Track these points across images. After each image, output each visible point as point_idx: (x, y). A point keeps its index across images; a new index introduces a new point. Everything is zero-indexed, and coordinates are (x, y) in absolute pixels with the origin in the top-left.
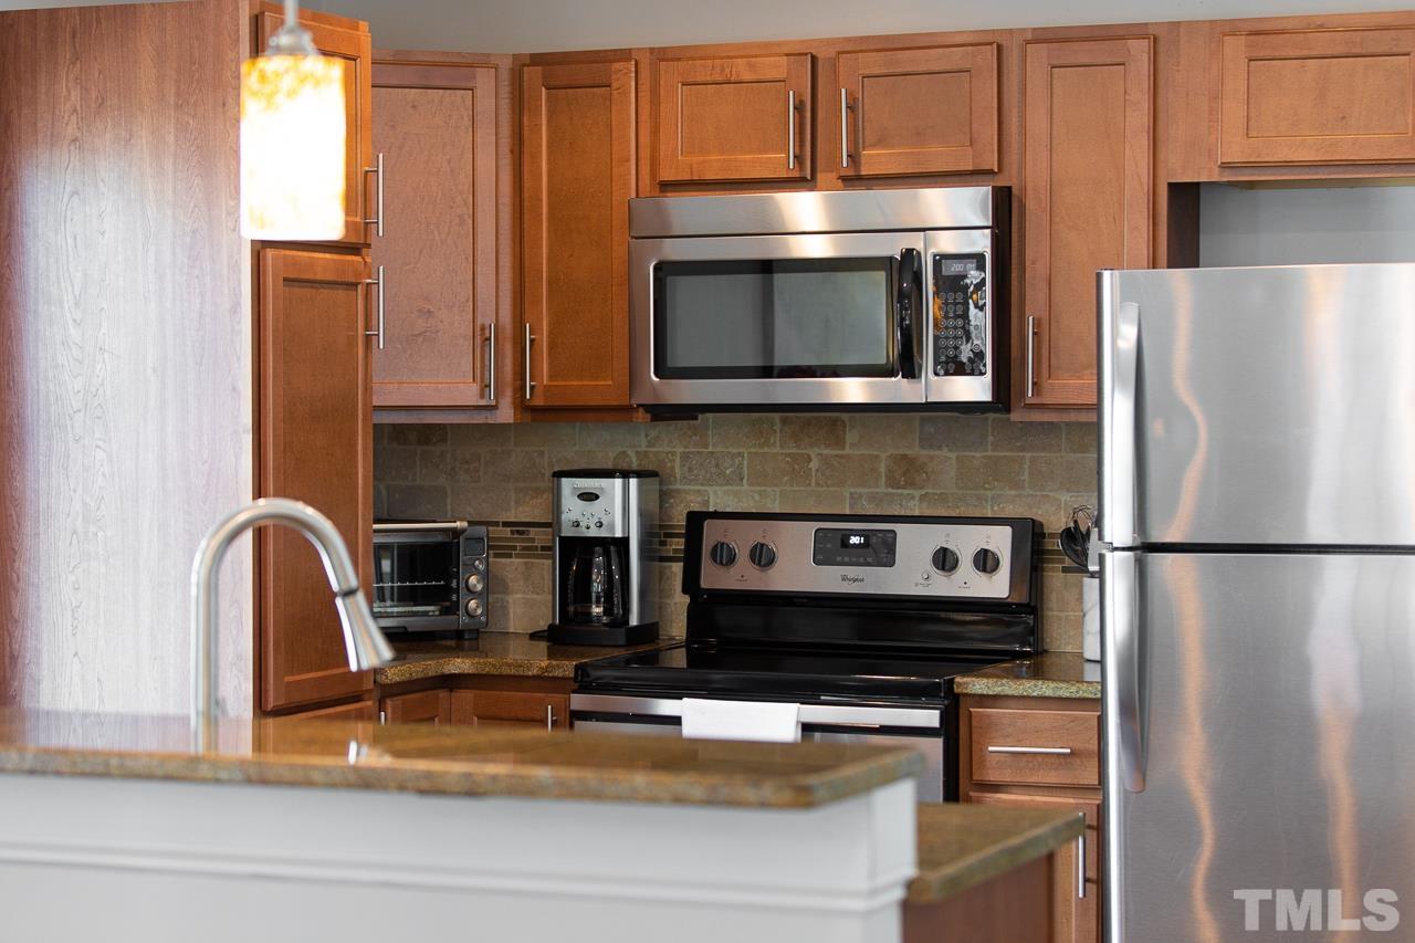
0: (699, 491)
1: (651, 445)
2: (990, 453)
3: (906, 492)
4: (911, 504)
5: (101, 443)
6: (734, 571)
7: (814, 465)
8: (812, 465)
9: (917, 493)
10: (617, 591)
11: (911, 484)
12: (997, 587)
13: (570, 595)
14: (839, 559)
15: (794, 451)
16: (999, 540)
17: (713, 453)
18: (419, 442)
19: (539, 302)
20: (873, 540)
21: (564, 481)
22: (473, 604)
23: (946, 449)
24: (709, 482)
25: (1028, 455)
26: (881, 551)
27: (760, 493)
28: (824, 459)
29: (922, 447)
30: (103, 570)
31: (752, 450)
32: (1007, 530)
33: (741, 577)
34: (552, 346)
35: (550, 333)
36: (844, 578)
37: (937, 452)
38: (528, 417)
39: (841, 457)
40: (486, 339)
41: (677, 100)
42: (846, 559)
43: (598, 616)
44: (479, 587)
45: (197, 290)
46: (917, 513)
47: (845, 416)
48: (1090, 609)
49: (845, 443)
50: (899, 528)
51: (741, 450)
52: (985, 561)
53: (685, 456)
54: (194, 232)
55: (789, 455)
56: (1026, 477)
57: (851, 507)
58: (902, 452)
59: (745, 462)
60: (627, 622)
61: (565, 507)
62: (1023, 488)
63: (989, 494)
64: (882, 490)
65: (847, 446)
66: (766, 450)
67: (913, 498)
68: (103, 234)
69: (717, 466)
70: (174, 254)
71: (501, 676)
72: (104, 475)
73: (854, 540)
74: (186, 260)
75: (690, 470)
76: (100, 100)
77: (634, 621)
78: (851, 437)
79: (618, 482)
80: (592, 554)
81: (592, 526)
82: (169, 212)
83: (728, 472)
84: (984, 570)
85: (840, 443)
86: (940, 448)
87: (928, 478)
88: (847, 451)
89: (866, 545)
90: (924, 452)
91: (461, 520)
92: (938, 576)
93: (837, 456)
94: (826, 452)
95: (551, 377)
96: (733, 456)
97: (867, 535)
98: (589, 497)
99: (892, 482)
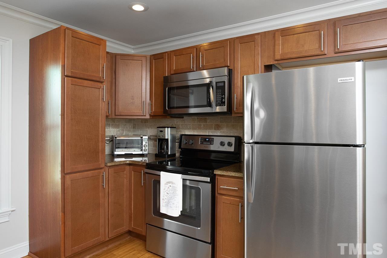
1: (177, 123)
2: (232, 124)
3: (217, 131)
4: (218, 133)
7: (202, 126)
9: (219, 131)
11: (218, 129)
12: (232, 149)
13: (159, 148)
14: (204, 143)
16: (233, 140)
17: (186, 124)
18: (144, 123)
19: (153, 97)
21: (158, 129)
22: (145, 149)
23: (224, 123)
26: (211, 142)
27: (193, 131)
28: (204, 125)
31: (192, 123)
32: (234, 138)
34: (155, 105)
35: (154, 102)
36: (205, 147)
38: (151, 117)
41: (174, 59)
46: (219, 135)
50: (215, 138)
52: (229, 144)
53: (182, 125)
55: (198, 124)
57: (208, 134)
58: (217, 124)
59: (191, 126)
60: (168, 153)
61: (158, 133)
62: (238, 130)
66: (194, 123)
71: (136, 164)
73: (207, 140)
75: (183, 127)
77: (169, 153)
78: (208, 121)
79: (166, 129)
80: (163, 142)
81: (162, 137)
83: (188, 127)
84: (229, 146)
85: (206, 122)
86: (223, 123)
87: (221, 128)
88: (208, 123)
89: (209, 141)
90: (221, 124)
92: (221, 147)
93: (206, 124)
95: (154, 110)
96: (189, 125)
97: (209, 139)
98: (161, 131)
99: (215, 129)
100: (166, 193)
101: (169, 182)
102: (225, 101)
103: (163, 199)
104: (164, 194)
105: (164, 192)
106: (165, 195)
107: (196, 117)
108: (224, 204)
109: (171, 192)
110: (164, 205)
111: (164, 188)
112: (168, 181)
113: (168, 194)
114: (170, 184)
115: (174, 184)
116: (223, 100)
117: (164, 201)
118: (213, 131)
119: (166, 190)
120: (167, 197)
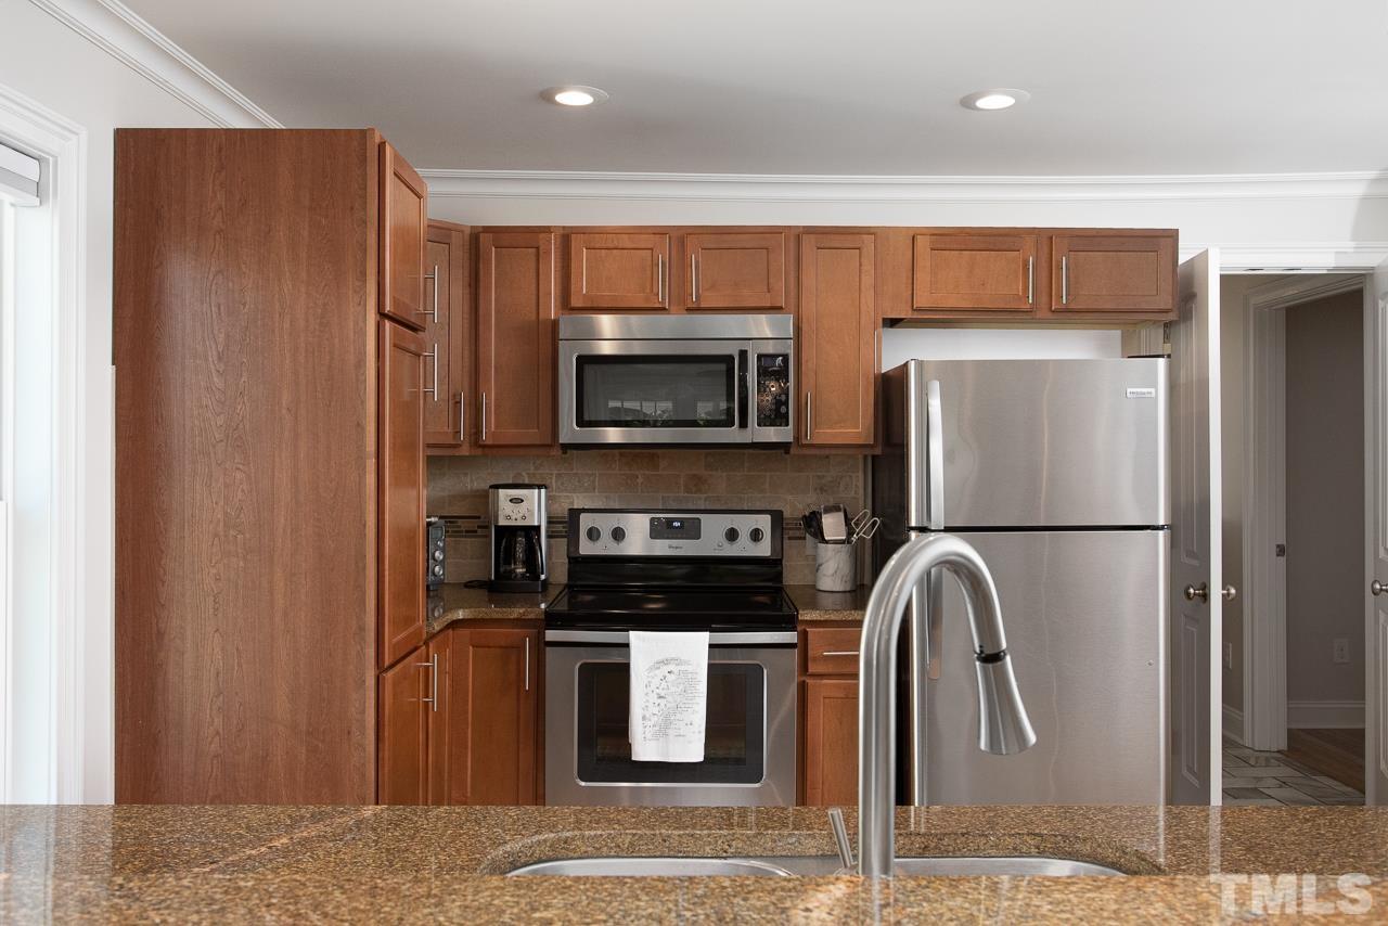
0: (567, 496)
1: (536, 469)
3: (696, 495)
4: (699, 502)
5: (241, 467)
6: (599, 544)
7: (640, 480)
8: (638, 480)
9: (703, 496)
10: (531, 560)
11: (699, 491)
12: (764, 549)
13: (502, 562)
14: (666, 535)
15: (628, 472)
16: (764, 522)
17: (576, 474)
19: (490, 381)
20: (686, 524)
21: (502, 492)
22: (437, 569)
23: (720, 471)
24: (574, 491)
25: (768, 474)
26: (691, 531)
27: (606, 497)
28: (646, 477)
29: (706, 470)
30: (241, 564)
31: (601, 472)
32: (769, 517)
33: (605, 547)
34: (497, 406)
35: (496, 399)
36: (670, 547)
37: (714, 473)
39: (657, 475)
40: (457, 403)
41: (583, 259)
42: (670, 536)
43: (523, 575)
44: (441, 557)
45: (327, 349)
46: (703, 508)
47: (659, 451)
48: (827, 561)
49: (660, 467)
50: (701, 516)
51: (594, 472)
52: (756, 535)
53: (559, 476)
54: (324, 305)
55: (624, 475)
56: (767, 486)
57: (663, 505)
58: (691, 472)
59: (596, 479)
61: (501, 508)
62: (767, 492)
63: (745, 496)
64: (682, 494)
65: (660, 469)
66: (610, 472)
67: (700, 499)
68: (244, 305)
69: (579, 482)
70: (307, 321)
71: (491, 619)
72: (243, 491)
73: (676, 524)
74: (317, 327)
75: (562, 484)
76: (243, 201)
77: (544, 576)
78: (663, 464)
79: (537, 491)
80: (515, 536)
81: (519, 519)
82: (303, 290)
83: (585, 485)
84: (755, 541)
85: (656, 468)
86: (717, 470)
87: (709, 487)
88: (661, 472)
89: (681, 527)
91: (435, 516)
92: (726, 544)
93: (654, 475)
94: (647, 472)
95: (496, 427)
97: (682, 521)
98: (517, 501)
99: (687, 490)
100: (653, 698)
101: (665, 662)
102: (787, 412)
103: (644, 718)
104: (648, 701)
105: (647, 694)
106: (650, 705)
108: (827, 700)
109: (673, 689)
110: (649, 736)
111: (646, 682)
112: (660, 658)
113: (661, 697)
114: (671, 667)
115: (687, 663)
116: (783, 409)
117: (648, 723)
119: (653, 687)
120: (657, 709)
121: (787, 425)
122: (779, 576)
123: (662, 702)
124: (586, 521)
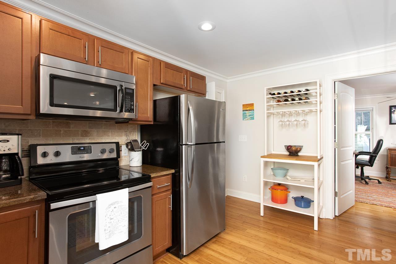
0: (25, 139)
3: (85, 138)
6: (48, 158)
7: (62, 132)
8: (61, 132)
9: (88, 138)
11: (86, 136)
14: (78, 153)
15: (56, 129)
16: (114, 147)
17: (30, 129)
20: (86, 148)
25: (110, 130)
26: (88, 150)
28: (65, 131)
29: (89, 128)
31: (43, 129)
32: (115, 144)
33: (51, 160)
36: (80, 157)
39: (70, 130)
42: (80, 153)
49: (70, 127)
50: (91, 145)
51: (40, 129)
55: (54, 130)
57: (72, 142)
58: (84, 129)
59: (41, 132)
62: (110, 136)
63: (103, 138)
65: (71, 128)
66: (48, 129)
69: (32, 133)
73: (82, 148)
78: (72, 126)
79: (17, 136)
81: (7, 150)
83: (35, 134)
86: (93, 129)
87: (90, 135)
88: (71, 129)
89: (84, 149)
90: (89, 129)
93: (68, 130)
94: (65, 129)
96: (37, 130)
97: (84, 147)
98: (5, 141)
99: (82, 136)
100: (108, 220)
102: (134, 108)
107: (51, 121)
108: (156, 202)
109: (117, 214)
110: (107, 237)
111: (103, 214)
112: (110, 203)
113: (111, 219)
115: (121, 202)
116: (132, 107)
118: (80, 137)
119: (107, 216)
120: (111, 224)
121: (134, 113)
122: (118, 164)
123: (112, 221)
124: (40, 150)
